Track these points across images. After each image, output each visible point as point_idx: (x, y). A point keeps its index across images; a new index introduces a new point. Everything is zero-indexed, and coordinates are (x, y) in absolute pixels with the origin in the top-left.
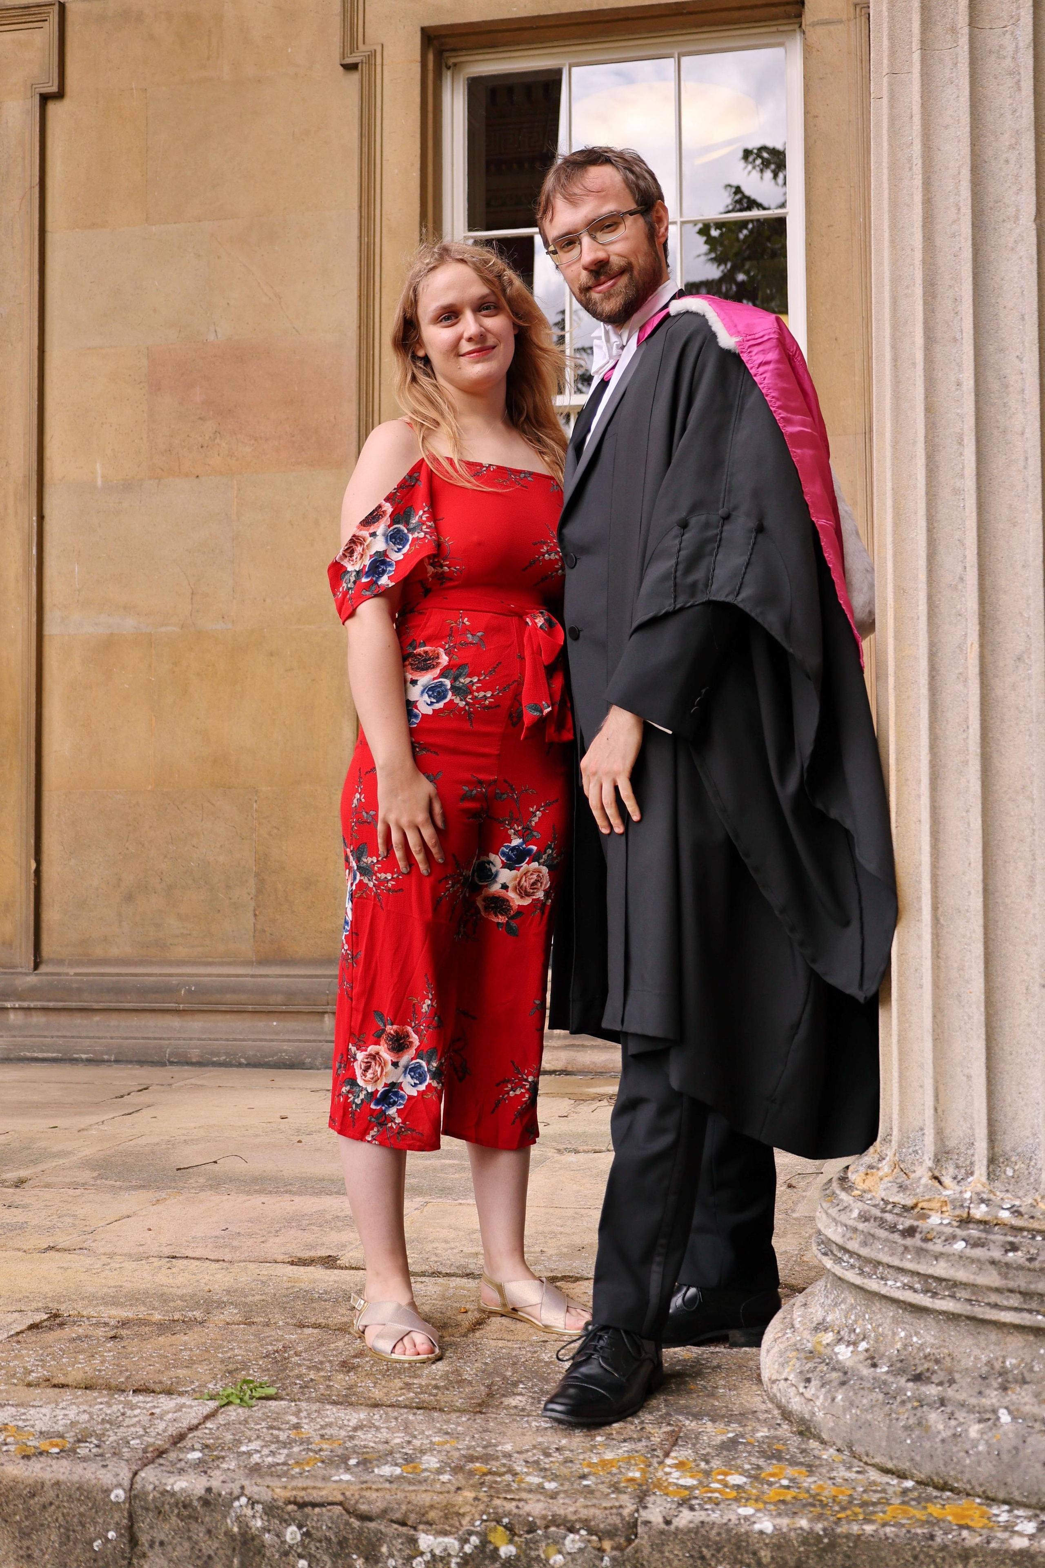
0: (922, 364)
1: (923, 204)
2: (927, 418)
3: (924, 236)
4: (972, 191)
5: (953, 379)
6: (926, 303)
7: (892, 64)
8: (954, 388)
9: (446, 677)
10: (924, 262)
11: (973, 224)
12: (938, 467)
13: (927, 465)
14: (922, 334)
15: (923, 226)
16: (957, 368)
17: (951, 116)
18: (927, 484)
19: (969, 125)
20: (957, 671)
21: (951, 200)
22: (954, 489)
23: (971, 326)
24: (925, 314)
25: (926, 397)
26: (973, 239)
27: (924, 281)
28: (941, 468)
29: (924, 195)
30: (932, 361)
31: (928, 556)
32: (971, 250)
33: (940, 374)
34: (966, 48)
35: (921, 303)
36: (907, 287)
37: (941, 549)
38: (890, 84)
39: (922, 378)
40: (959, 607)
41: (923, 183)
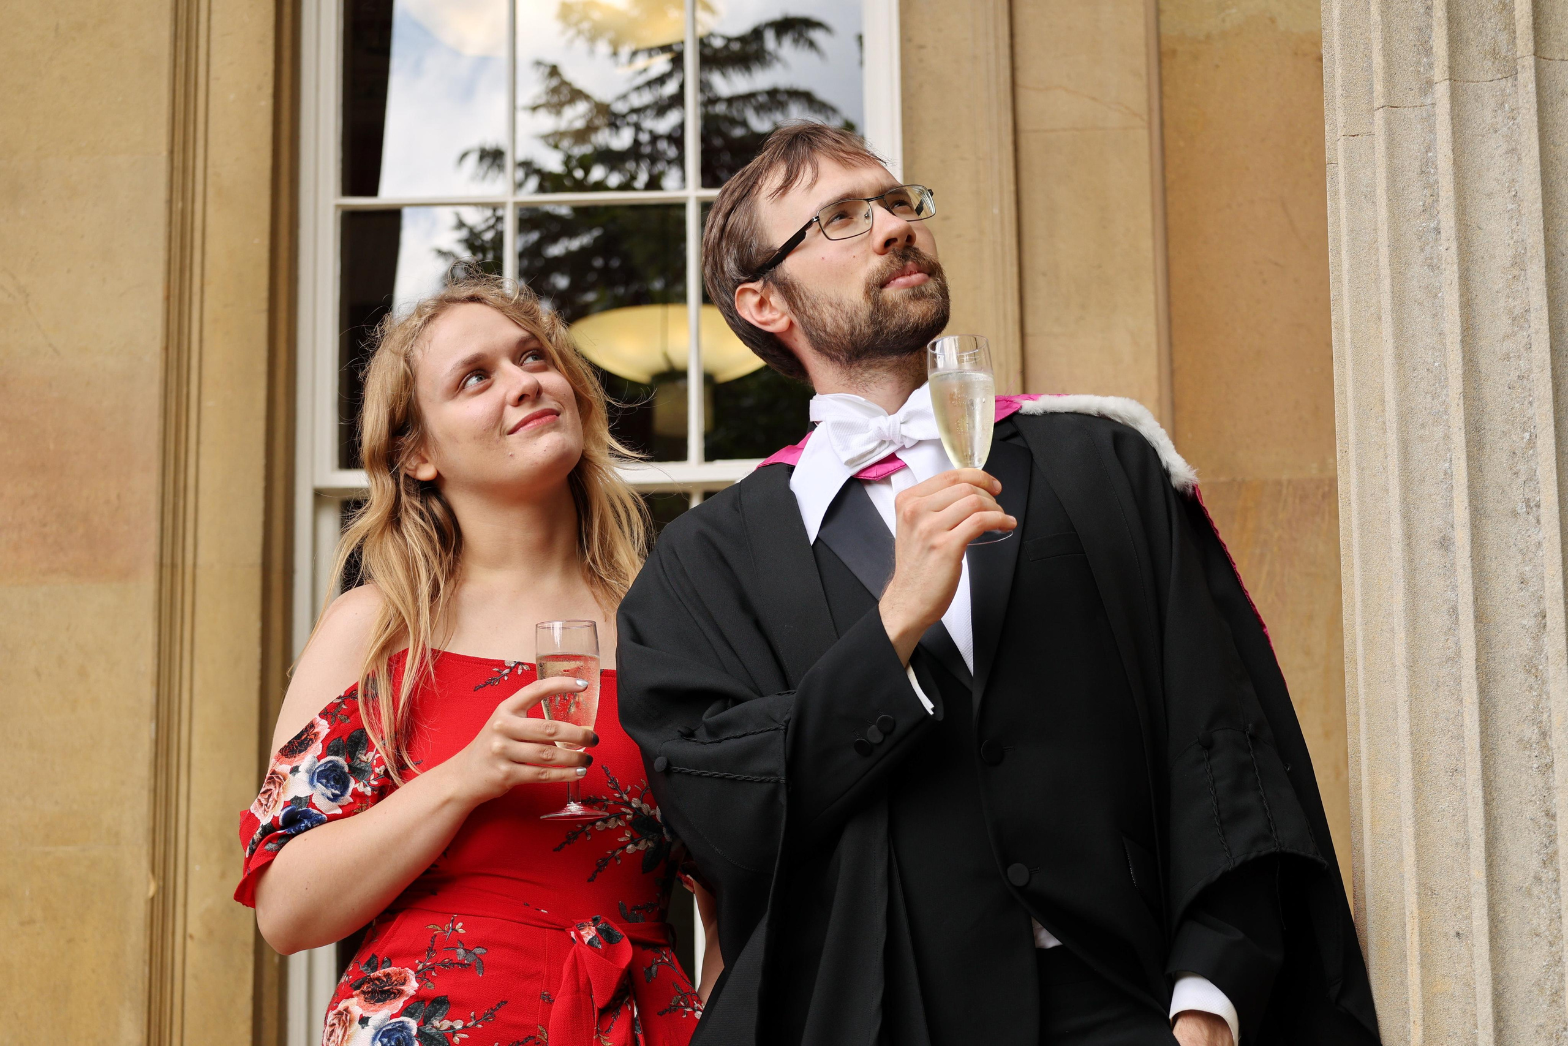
0: (1468, 548)
1: (1461, 308)
2: (1478, 631)
3: (1464, 357)
4: (1549, 297)
5: (1514, 573)
6: (1469, 457)
7: (1389, 92)
8: (1516, 587)
9: (411, 1016)
10: (1465, 395)
11: (1551, 347)
12: (1495, 706)
13: (1481, 704)
14: (1466, 503)
15: (1462, 341)
16: (1519, 557)
17: (1496, 180)
18: (1482, 732)
19: (1540, 200)
20: (1535, 1023)
21: (1501, 304)
22: (1521, 740)
23: (1555, 498)
24: (1469, 473)
25: (1476, 599)
26: (1553, 369)
27: (1467, 423)
28: (1499, 708)
29: (1462, 295)
30: (1482, 545)
31: (1486, 843)
32: (1550, 385)
33: (1494, 565)
34: (1532, 87)
35: (1464, 456)
36: (1423, 426)
37: (1505, 833)
38: (1388, 123)
39: (1469, 570)
40: (1535, 922)
41: (1460, 278)
